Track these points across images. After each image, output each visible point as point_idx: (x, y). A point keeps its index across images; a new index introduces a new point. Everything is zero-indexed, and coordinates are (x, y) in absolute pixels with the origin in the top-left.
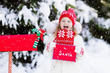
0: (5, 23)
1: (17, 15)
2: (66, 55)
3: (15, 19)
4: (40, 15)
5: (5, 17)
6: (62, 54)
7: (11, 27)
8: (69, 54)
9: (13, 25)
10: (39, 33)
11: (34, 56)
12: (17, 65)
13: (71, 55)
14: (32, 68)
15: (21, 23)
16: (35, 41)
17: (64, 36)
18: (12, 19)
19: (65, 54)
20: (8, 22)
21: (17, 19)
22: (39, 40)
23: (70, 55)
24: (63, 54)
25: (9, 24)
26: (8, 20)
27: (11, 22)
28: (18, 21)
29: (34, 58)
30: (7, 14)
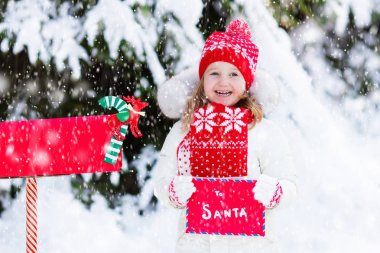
0: (39, 54)
1: (82, 24)
3: (76, 38)
4: (165, 20)
5: (41, 31)
7: (60, 66)
9: (66, 62)
11: (149, 168)
12: (89, 204)
14: (141, 213)
15: (95, 52)
17: (213, 127)
21: (80, 38)
22: (124, 135)
25: (52, 60)
26: (51, 42)
27: (60, 48)
28: (84, 44)
29: (147, 178)
30: (46, 18)
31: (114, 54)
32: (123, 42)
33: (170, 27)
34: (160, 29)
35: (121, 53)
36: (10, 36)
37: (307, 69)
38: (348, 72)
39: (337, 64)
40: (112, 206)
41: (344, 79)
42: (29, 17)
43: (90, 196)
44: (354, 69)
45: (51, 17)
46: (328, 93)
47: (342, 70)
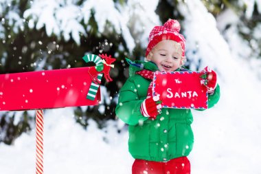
2: (184, 95)
3: (76, 19)
4: (134, 7)
5: (54, 15)
6: (174, 95)
7: (67, 38)
8: (190, 92)
9: (71, 34)
10: (101, 63)
12: (85, 126)
13: (195, 94)
14: (119, 132)
15: (89, 28)
18: (68, 20)
19: (180, 95)
20: (59, 27)
21: (80, 19)
23: (192, 94)
24: (177, 95)
25: (62, 32)
26: (61, 21)
27: (66, 26)
28: (82, 23)
30: (58, 6)
31: (101, 30)
32: (107, 22)
33: (137, 11)
34: (131, 13)
35: (106, 29)
36: (34, 18)
37: (227, 40)
38: (253, 43)
39: (246, 37)
40: (100, 127)
41: (251, 47)
42: (46, 6)
43: (86, 121)
44: (257, 40)
45: (61, 6)
46: (240, 55)
47: (249, 41)
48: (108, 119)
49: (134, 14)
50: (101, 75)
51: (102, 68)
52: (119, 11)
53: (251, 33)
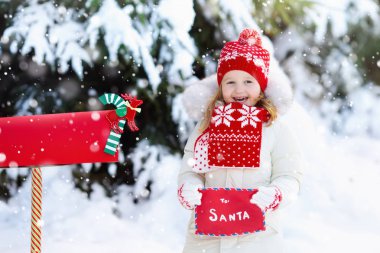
0: (45, 56)
1: (85, 28)
3: (78, 42)
4: (160, 26)
9: (70, 63)
11: (144, 160)
14: (136, 201)
15: (95, 54)
16: (112, 133)
17: (231, 122)
18: (66, 44)
20: (54, 53)
21: (83, 41)
22: (122, 129)
25: (57, 61)
26: (56, 45)
27: (63, 52)
30: (51, 23)
31: (113, 58)
32: (122, 46)
33: (164, 32)
34: (156, 35)
35: (120, 57)
36: (18, 38)
37: (288, 74)
38: (325, 77)
39: (315, 70)
40: (109, 195)
41: (321, 83)
42: (35, 22)
43: (89, 185)
44: (330, 74)
45: (56, 22)
46: (306, 96)
47: (320, 74)
48: (120, 184)
49: (159, 36)
50: (123, 122)
51: (125, 113)
52: (139, 32)
53: (323, 63)
